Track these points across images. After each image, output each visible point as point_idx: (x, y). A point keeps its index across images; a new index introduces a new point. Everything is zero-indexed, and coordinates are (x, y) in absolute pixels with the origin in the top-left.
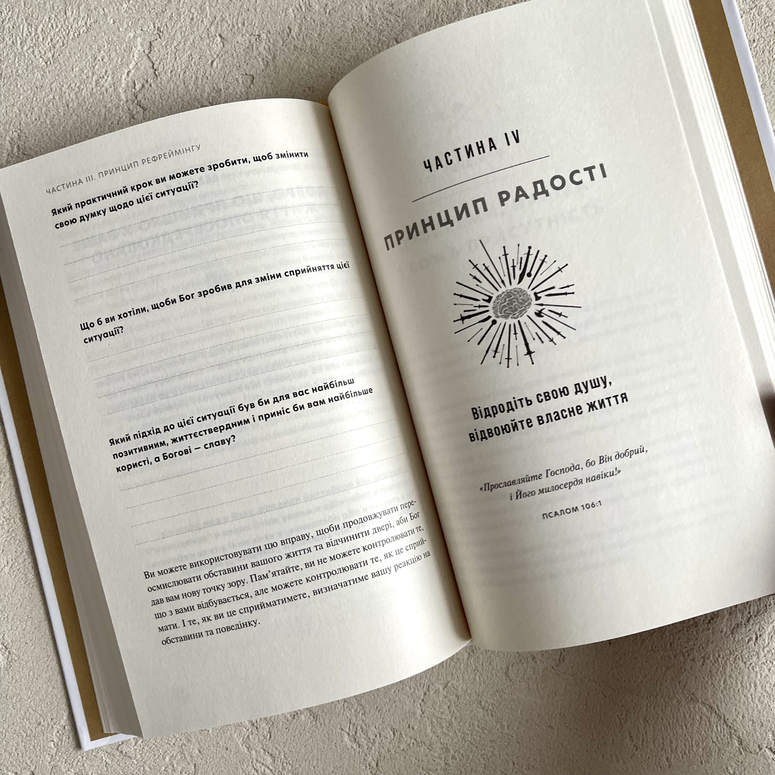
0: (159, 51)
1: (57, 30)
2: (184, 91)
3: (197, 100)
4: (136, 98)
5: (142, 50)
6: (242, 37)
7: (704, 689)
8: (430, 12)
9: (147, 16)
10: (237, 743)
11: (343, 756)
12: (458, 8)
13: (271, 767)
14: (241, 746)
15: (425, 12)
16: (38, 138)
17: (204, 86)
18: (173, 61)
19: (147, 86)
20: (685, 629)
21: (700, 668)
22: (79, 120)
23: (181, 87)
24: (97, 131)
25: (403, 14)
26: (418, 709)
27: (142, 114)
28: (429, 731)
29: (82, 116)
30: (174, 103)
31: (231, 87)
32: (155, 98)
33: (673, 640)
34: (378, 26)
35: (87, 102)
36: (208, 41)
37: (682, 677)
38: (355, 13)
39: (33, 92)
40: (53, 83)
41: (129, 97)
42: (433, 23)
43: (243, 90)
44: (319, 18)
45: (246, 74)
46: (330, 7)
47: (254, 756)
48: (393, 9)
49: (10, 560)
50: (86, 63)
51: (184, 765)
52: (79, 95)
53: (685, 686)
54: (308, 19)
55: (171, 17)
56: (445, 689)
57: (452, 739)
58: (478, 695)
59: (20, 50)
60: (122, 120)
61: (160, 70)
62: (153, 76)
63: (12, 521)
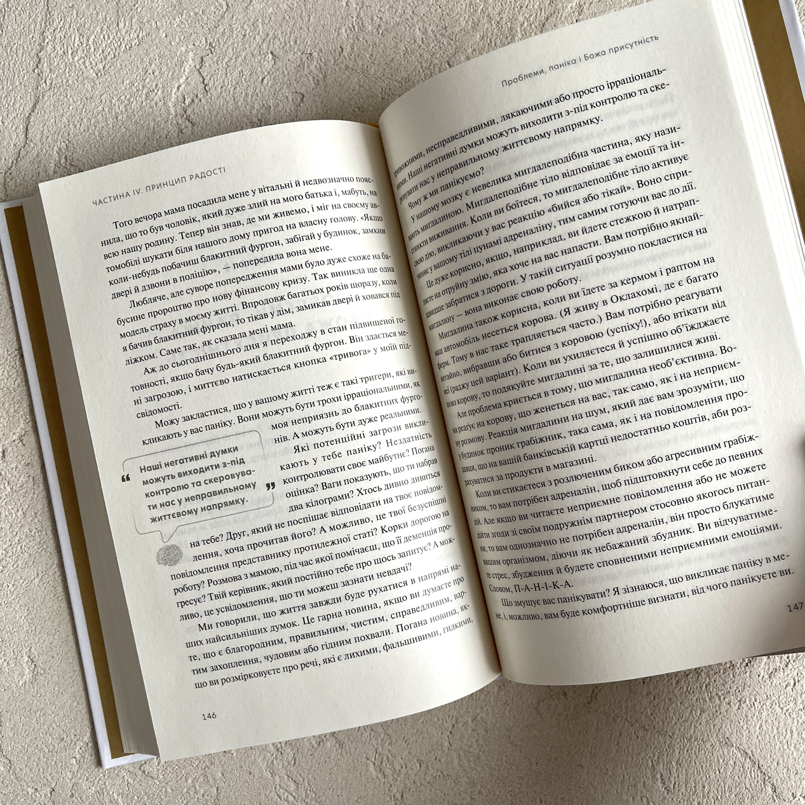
0: (210, 66)
1: (109, 42)
2: (233, 107)
3: (246, 116)
4: (185, 112)
5: (193, 65)
6: (294, 55)
7: (739, 734)
8: (483, 35)
9: (200, 31)
10: (261, 768)
11: (368, 786)
12: (513, 33)
13: (294, 794)
14: (264, 771)
15: (478, 36)
16: (85, 149)
17: (254, 103)
18: (223, 77)
19: (196, 101)
20: (722, 671)
21: (736, 712)
22: (128, 132)
23: (231, 103)
24: (145, 144)
25: (456, 38)
26: (446, 741)
27: (191, 129)
28: (456, 765)
29: (131, 128)
30: (223, 119)
31: (281, 105)
32: (204, 113)
33: (709, 682)
34: (431, 48)
35: (137, 115)
36: (259, 58)
37: (717, 720)
38: (408, 35)
39: (83, 103)
40: (103, 94)
41: (178, 112)
42: (486, 48)
43: (292, 108)
44: (371, 38)
45: (296, 92)
46: (383, 28)
47: (278, 782)
48: (446, 31)
49: (40, 572)
50: (137, 76)
51: (206, 788)
52: (128, 107)
53: (719, 730)
54: (361, 39)
55: (224, 33)
56: (474, 722)
57: (479, 774)
58: (508, 730)
59: (71, 60)
60: (170, 134)
61: (211, 85)
62: (203, 91)
63: (44, 532)
